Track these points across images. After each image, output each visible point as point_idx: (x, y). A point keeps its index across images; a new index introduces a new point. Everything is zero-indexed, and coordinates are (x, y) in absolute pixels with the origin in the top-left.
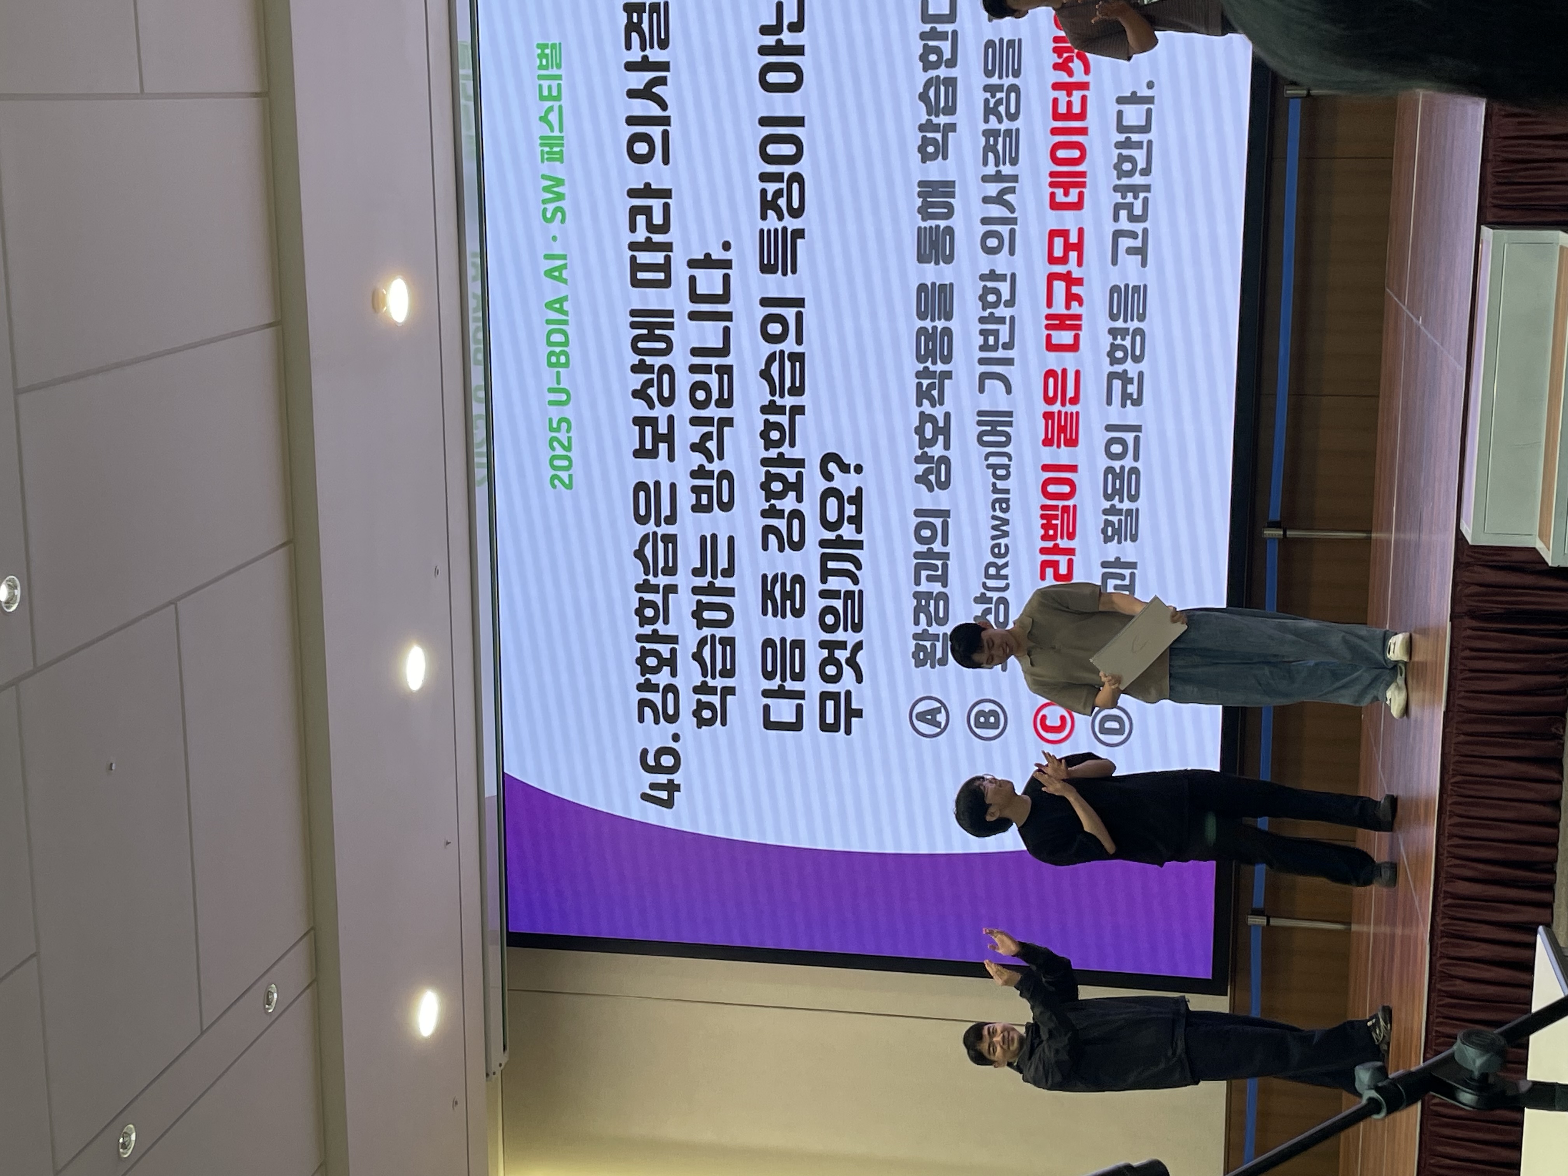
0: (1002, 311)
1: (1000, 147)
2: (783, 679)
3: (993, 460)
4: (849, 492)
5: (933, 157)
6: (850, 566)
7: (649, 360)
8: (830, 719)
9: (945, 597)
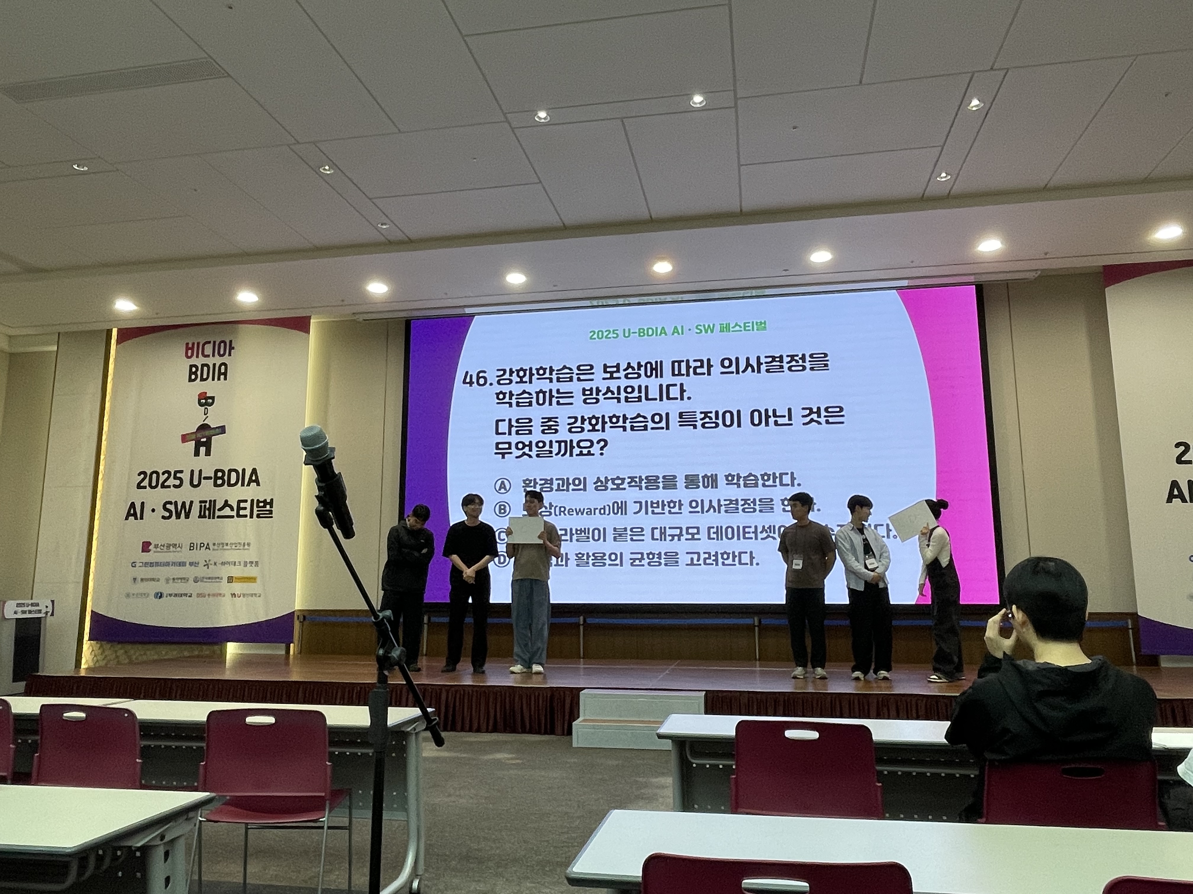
0: (667, 508)
1: (732, 506)
2: (516, 427)
3: (607, 508)
4: (592, 450)
5: (727, 479)
6: (562, 452)
7: (643, 369)
8: (500, 446)
9: (552, 490)
